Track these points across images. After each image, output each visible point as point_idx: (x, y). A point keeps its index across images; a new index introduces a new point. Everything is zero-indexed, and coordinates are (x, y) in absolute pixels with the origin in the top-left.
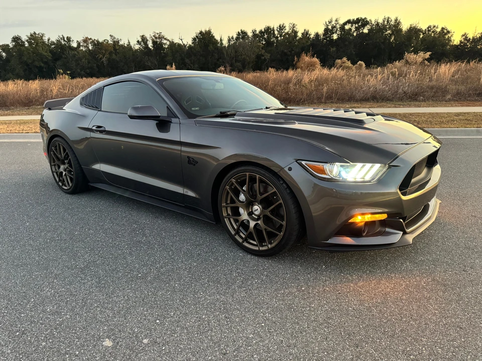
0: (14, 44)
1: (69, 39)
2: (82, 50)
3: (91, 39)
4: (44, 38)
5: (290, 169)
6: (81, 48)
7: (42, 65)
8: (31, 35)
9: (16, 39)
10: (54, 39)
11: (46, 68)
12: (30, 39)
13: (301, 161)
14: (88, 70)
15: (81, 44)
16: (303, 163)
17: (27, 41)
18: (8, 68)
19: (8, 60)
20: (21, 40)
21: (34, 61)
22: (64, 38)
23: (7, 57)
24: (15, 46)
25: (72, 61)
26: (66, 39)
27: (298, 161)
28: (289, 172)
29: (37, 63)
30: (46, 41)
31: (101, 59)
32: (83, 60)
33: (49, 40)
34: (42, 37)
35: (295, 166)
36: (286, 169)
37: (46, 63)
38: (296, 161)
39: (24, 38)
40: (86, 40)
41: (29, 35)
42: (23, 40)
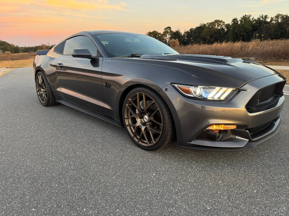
0: (233, 23)
1: (266, 17)
2: (273, 23)
3: (282, 15)
4: (250, 18)
5: (166, 90)
6: (273, 22)
7: (245, 34)
8: (244, 17)
9: (235, 20)
10: (256, 18)
11: (246, 36)
12: (242, 19)
13: (174, 84)
14: (273, 36)
15: (274, 19)
16: (176, 85)
17: (240, 20)
18: (226, 37)
19: (227, 32)
20: (237, 20)
21: (241, 32)
22: (263, 16)
23: (227, 31)
24: (233, 24)
25: (264, 31)
26: (264, 17)
27: (172, 84)
28: (165, 92)
29: (242, 34)
30: (251, 19)
31: (285, 28)
32: (272, 30)
33: (253, 18)
34: (249, 17)
35: (170, 87)
36: (164, 90)
37: (247, 33)
38: (171, 84)
39: (239, 19)
40: (277, 17)
41: (242, 17)
42: (238, 20)
